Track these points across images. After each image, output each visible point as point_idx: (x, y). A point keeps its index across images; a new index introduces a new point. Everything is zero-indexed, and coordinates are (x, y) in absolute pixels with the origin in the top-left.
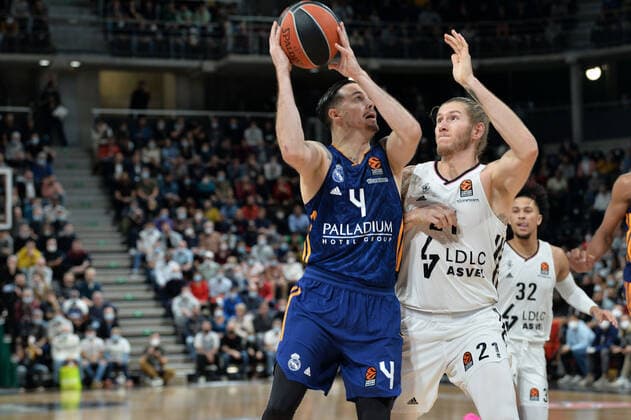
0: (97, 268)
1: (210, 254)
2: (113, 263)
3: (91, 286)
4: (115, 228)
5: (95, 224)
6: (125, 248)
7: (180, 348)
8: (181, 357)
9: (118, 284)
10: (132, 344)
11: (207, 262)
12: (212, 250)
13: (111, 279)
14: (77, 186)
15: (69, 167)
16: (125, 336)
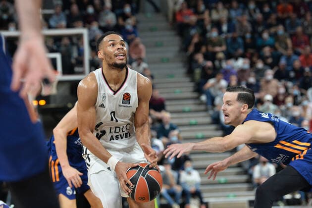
0: (172, 112)
1: (269, 97)
2: (187, 108)
3: (167, 127)
4: (188, 79)
5: (172, 76)
6: (195, 95)
7: (244, 178)
8: (245, 186)
9: (191, 125)
10: (201, 176)
11: (267, 104)
12: (271, 94)
13: (185, 121)
14: (157, 45)
15: (151, 30)
16: (196, 169)
